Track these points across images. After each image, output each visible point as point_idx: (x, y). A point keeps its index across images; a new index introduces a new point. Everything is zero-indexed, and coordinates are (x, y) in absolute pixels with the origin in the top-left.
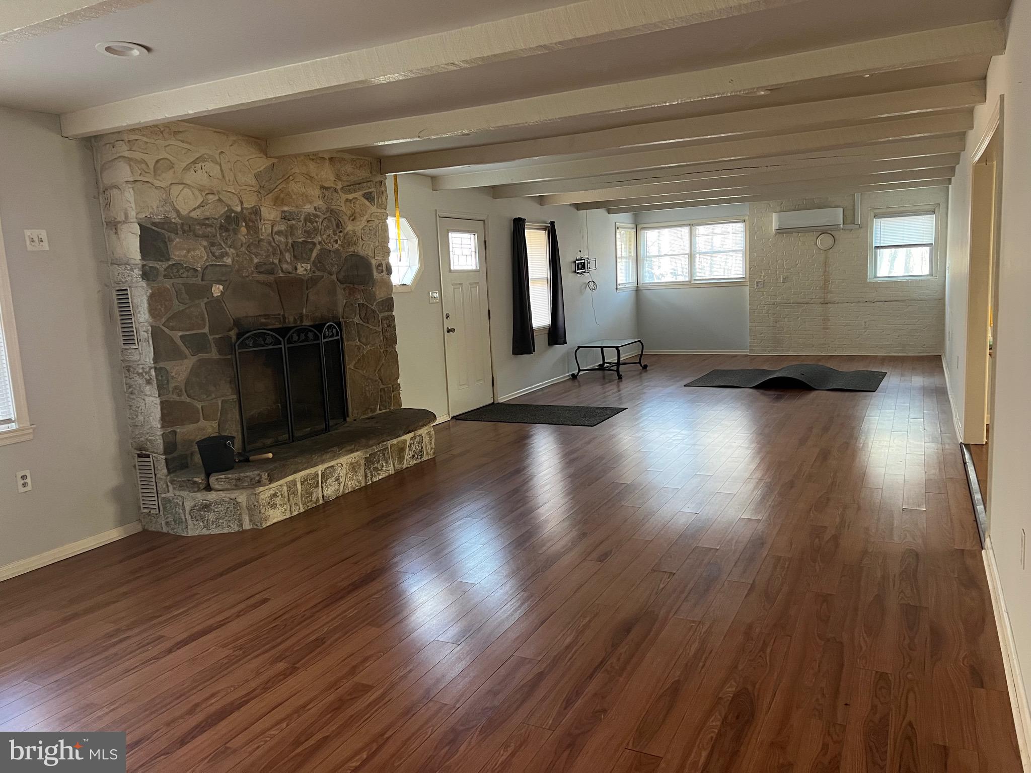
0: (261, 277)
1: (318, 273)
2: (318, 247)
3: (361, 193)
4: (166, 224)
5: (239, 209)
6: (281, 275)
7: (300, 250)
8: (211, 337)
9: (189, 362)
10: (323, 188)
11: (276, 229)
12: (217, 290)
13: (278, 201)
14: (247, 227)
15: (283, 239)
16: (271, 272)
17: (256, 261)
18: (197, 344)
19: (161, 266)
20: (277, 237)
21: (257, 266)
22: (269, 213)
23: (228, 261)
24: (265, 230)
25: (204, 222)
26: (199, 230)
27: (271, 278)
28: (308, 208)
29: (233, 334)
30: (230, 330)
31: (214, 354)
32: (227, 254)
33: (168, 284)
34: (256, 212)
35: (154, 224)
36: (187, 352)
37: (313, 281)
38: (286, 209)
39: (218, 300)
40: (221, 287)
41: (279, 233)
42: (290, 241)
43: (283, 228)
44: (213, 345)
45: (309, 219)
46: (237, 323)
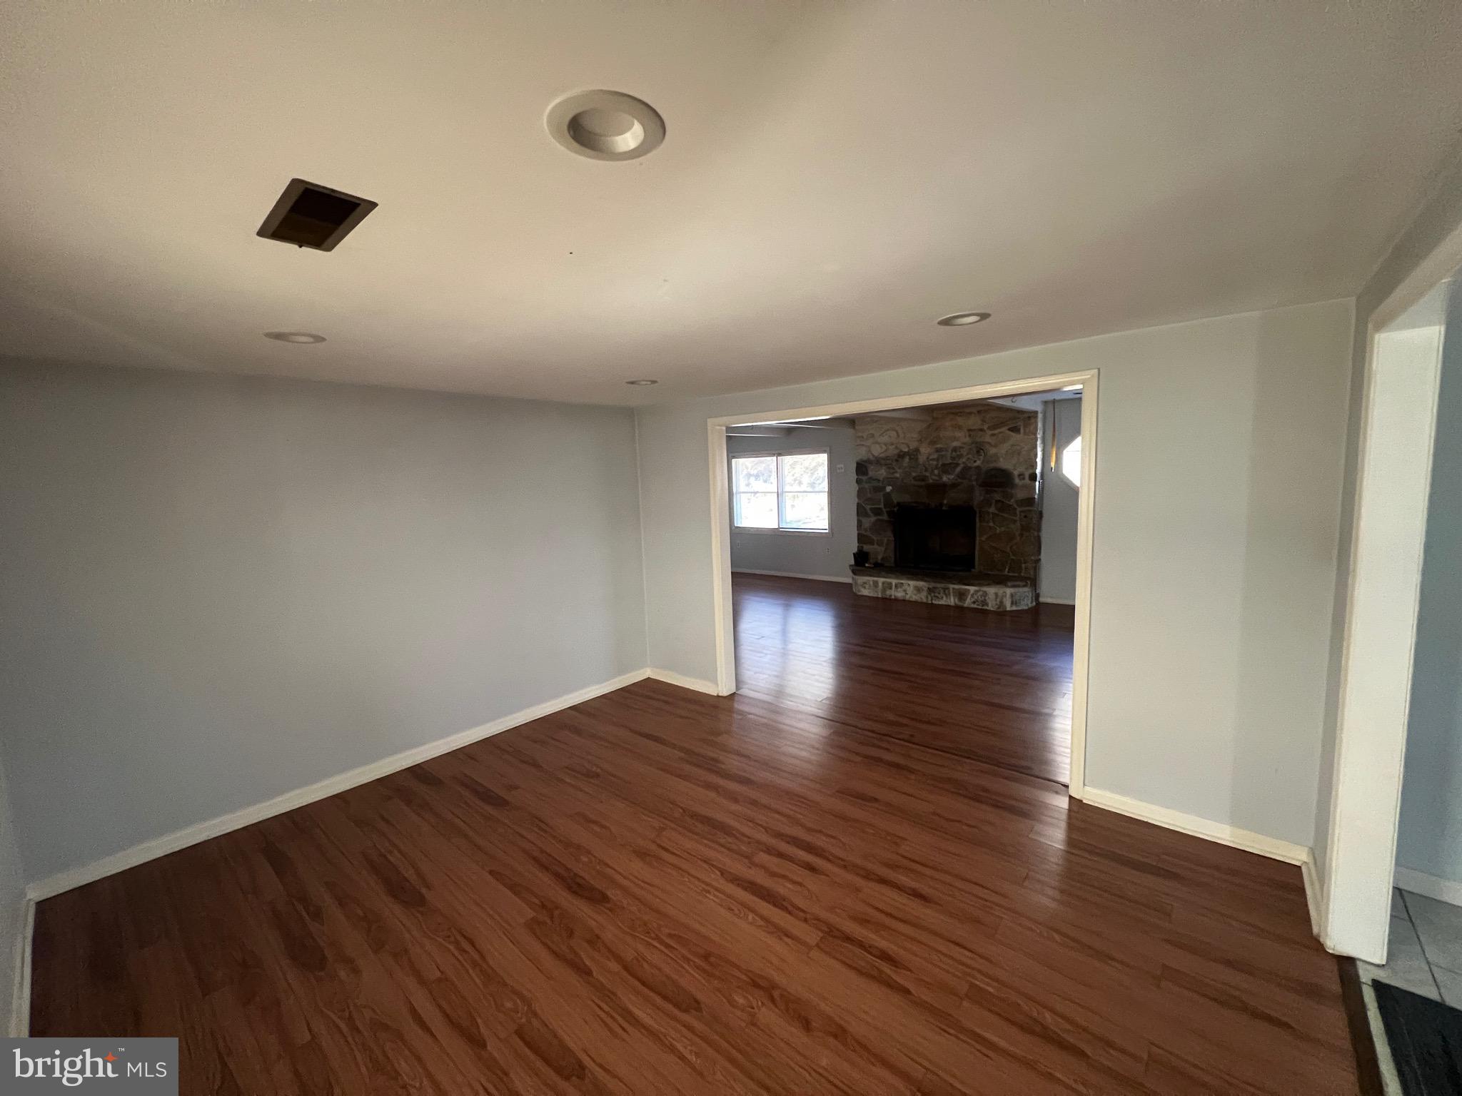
0: (916, 483)
1: (959, 480)
2: (962, 465)
3: (1007, 428)
4: (869, 461)
5: (906, 450)
6: (931, 481)
7: (946, 468)
8: (884, 510)
9: (873, 519)
10: (970, 430)
11: (931, 458)
12: (889, 489)
13: (933, 443)
14: (910, 459)
15: (935, 463)
16: (923, 480)
17: (914, 474)
18: (877, 512)
19: (864, 478)
20: (931, 462)
21: (914, 478)
22: (925, 450)
23: (898, 475)
24: (922, 459)
25: (886, 458)
26: (883, 462)
27: (923, 483)
28: (955, 444)
29: (896, 509)
30: (894, 507)
31: (885, 517)
32: (896, 472)
33: (867, 486)
34: (917, 450)
35: (864, 461)
36: (871, 514)
37: (954, 485)
38: (938, 446)
39: (888, 493)
40: (891, 488)
41: (933, 460)
42: (940, 463)
43: (935, 456)
44: (885, 513)
45: (955, 449)
46: (898, 504)
